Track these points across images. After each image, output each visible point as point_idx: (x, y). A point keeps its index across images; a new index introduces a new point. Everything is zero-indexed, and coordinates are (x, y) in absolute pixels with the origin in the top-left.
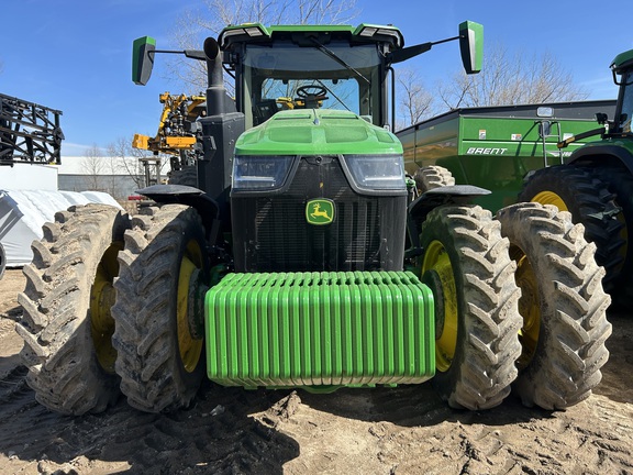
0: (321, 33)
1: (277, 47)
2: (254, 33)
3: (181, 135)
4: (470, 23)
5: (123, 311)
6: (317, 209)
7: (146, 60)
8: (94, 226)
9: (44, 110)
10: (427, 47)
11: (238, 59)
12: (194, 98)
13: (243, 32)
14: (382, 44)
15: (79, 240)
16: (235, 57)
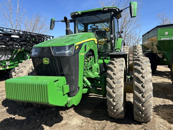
0: (94, 11)
2: (76, 14)
4: (132, 2)
7: (53, 24)
8: (28, 64)
9: (50, 36)
13: (74, 14)
14: (111, 12)
15: (23, 67)
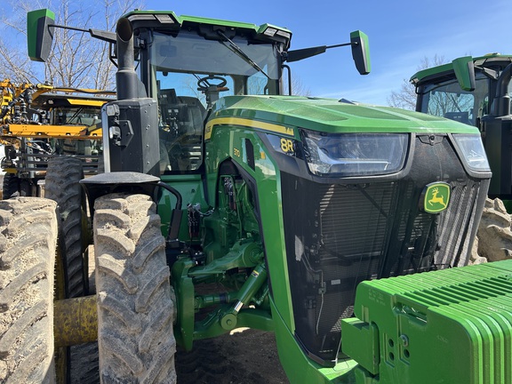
0: (228, 28)
1: (181, 36)
2: (165, 20)
3: (25, 123)
4: (361, 33)
5: (117, 336)
6: (435, 194)
7: (46, 33)
8: (44, 227)
10: (322, 50)
11: (146, 44)
12: (39, 86)
13: (151, 17)
14: (279, 43)
15: (35, 247)
16: (142, 42)
